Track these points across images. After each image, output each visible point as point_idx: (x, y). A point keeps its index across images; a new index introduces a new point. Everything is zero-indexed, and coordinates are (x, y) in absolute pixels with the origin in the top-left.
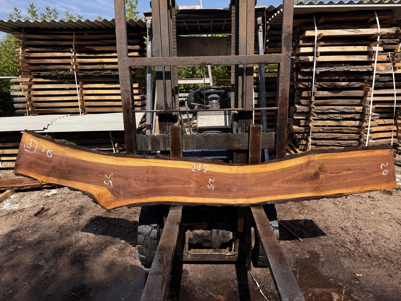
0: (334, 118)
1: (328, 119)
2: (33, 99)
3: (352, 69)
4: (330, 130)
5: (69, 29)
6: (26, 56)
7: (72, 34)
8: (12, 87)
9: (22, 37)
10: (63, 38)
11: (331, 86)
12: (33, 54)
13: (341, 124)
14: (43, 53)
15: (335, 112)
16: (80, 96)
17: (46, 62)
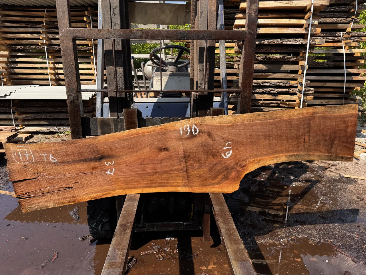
1: (263, 93)
2: (9, 71)
3: (286, 42)
4: (266, 104)
5: (42, 7)
6: (2, 30)
7: (44, 11)
10: (36, 14)
11: (264, 59)
12: (8, 29)
13: (276, 98)
14: (17, 28)
15: (270, 85)
16: (50, 69)
17: (20, 37)
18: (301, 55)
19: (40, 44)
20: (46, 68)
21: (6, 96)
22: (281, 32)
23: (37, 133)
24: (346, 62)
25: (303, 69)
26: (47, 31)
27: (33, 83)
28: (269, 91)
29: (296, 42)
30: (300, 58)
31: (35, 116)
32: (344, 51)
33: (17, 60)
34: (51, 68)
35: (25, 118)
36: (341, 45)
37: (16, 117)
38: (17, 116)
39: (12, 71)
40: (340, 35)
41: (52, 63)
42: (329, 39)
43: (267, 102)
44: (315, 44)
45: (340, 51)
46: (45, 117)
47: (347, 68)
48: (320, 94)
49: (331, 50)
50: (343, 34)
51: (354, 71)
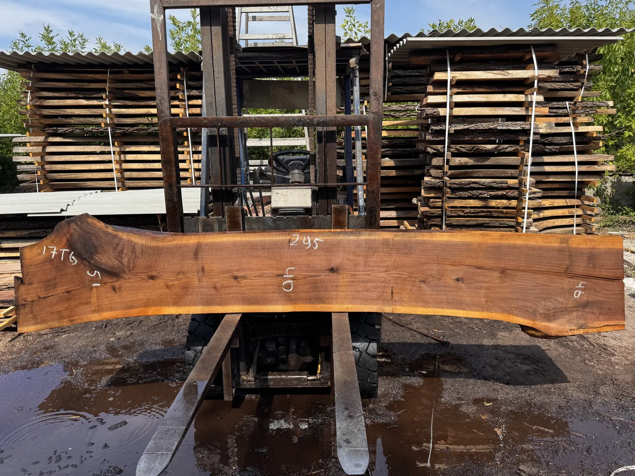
0: (478, 196)
1: (469, 198)
2: (47, 167)
3: (501, 125)
4: (473, 213)
5: (101, 65)
6: (37, 104)
8: (16, 150)
9: (31, 76)
10: (94, 78)
11: (472, 150)
12: (47, 101)
13: (488, 204)
14: (62, 100)
15: (479, 186)
16: (116, 163)
17: (67, 113)
18: (522, 143)
19: (103, 125)
21: (62, 210)
22: (494, 114)
24: (576, 144)
25: (525, 164)
26: (111, 103)
27: (85, 186)
29: (515, 126)
30: (521, 147)
32: (572, 129)
36: (567, 121)
40: (565, 106)
41: (119, 153)
43: (475, 210)
45: (567, 129)
47: (578, 153)
50: (570, 104)
51: (589, 158)
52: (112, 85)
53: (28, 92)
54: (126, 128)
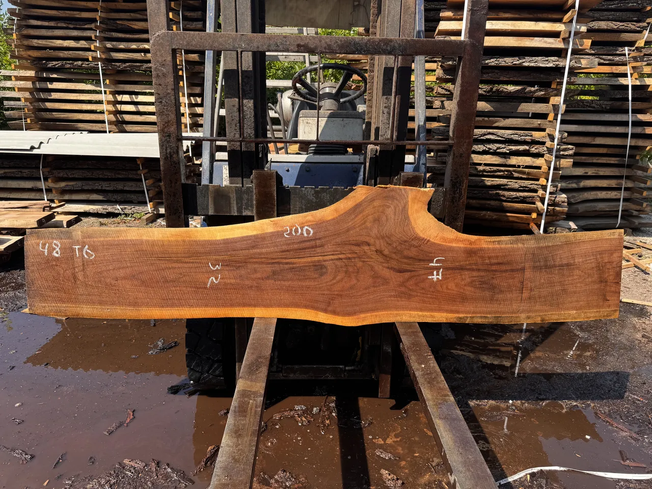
0: (495, 150)
1: (484, 153)
2: (35, 105)
3: (528, 62)
4: (490, 172)
6: (24, 33)
8: (3, 84)
10: (84, 6)
11: (488, 92)
12: (35, 30)
13: (507, 161)
14: (50, 30)
15: (496, 138)
16: (108, 104)
17: (55, 45)
18: (553, 86)
19: (90, 59)
20: (100, 102)
21: (32, 148)
22: (520, 46)
23: (86, 214)
24: (632, 101)
25: (556, 112)
26: (103, 35)
27: (77, 128)
28: (495, 148)
29: (547, 62)
30: (552, 91)
31: (83, 185)
32: (629, 81)
33: (50, 86)
34: (109, 102)
35: (64, 187)
36: (625, 70)
37: (48, 187)
38: (50, 184)
39: (41, 105)
40: (623, 52)
41: (111, 93)
42: (604, 60)
43: (490, 169)
44: (580, 68)
45: (623, 81)
46: (100, 188)
47: (635, 111)
48: (583, 158)
49: (606, 79)
50: (630, 50)
51: (647, 118)
52: (103, 15)
53: (14, 20)
54: (118, 64)
